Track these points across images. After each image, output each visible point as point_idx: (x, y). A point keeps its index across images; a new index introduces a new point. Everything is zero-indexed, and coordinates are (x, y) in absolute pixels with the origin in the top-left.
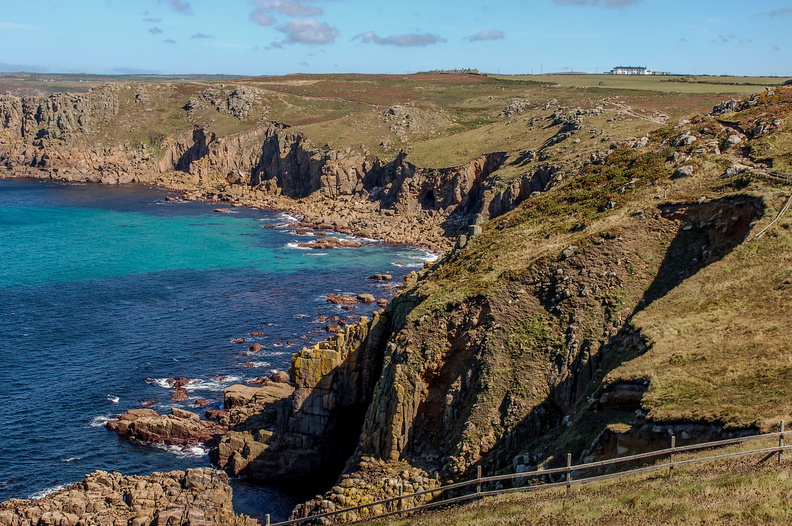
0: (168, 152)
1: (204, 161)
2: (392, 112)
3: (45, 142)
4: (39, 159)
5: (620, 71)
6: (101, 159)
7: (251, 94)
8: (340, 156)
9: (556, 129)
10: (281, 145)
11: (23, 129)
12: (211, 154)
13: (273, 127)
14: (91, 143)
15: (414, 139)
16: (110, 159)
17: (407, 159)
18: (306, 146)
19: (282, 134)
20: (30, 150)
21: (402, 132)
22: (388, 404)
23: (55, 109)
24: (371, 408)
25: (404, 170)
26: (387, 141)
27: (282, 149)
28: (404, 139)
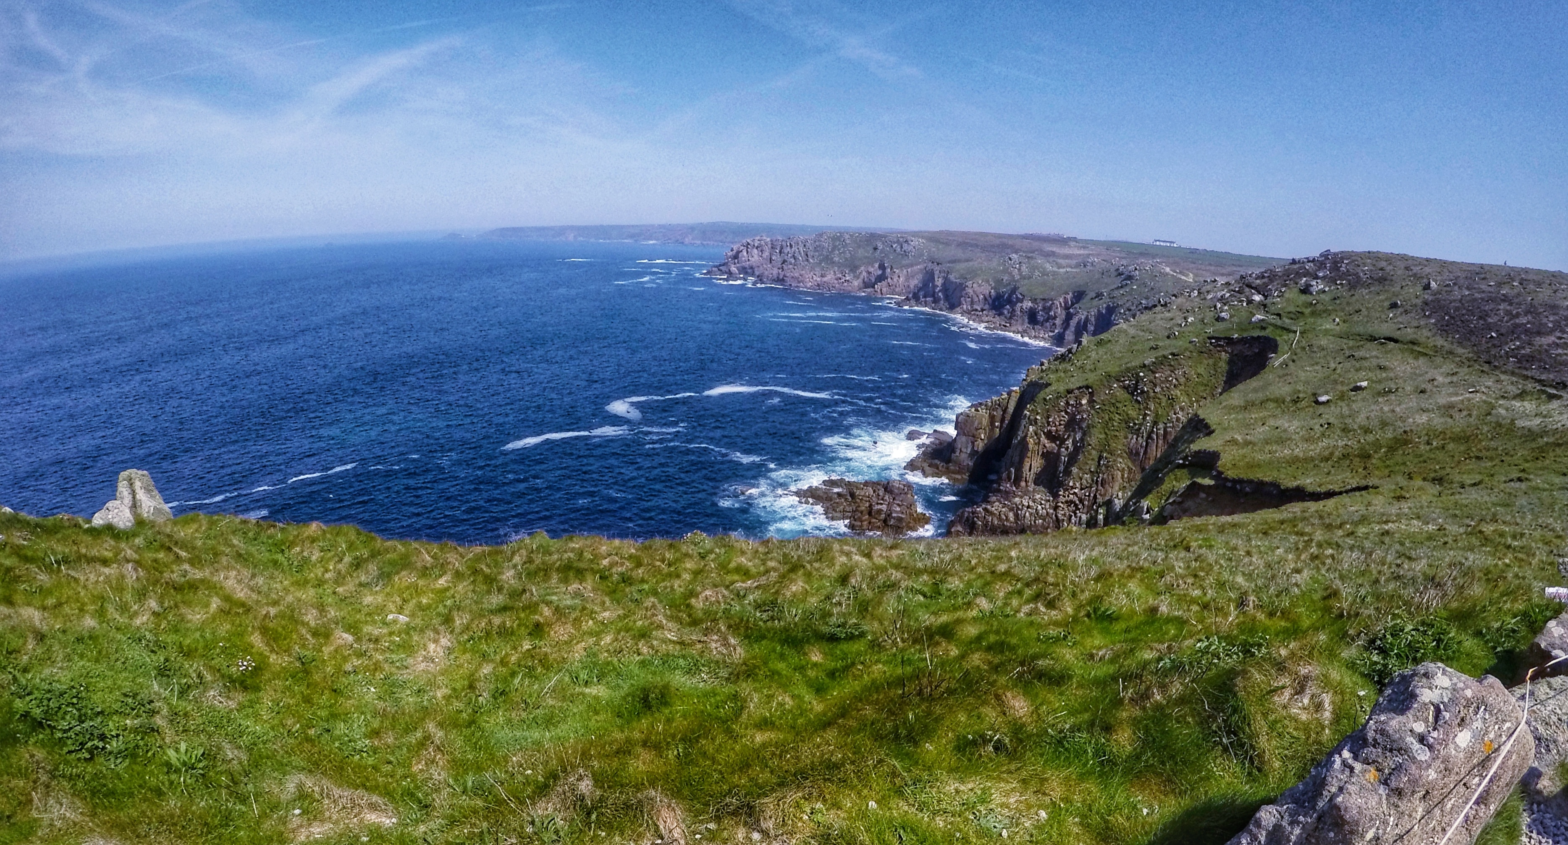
0: (862, 277)
1: (884, 283)
2: (1010, 259)
3: (785, 267)
4: (781, 277)
5: (1158, 243)
6: (819, 279)
7: (915, 242)
8: (974, 285)
9: (1120, 279)
10: (936, 277)
11: (771, 259)
12: (889, 279)
13: (930, 264)
14: (812, 269)
15: (1023, 278)
16: (825, 279)
17: (1020, 290)
18: (952, 277)
19: (937, 269)
20: (775, 271)
21: (1016, 273)
22: (1021, 451)
23: (791, 246)
24: (1010, 451)
25: (1017, 297)
26: (1006, 278)
27: (936, 279)
28: (1017, 277)
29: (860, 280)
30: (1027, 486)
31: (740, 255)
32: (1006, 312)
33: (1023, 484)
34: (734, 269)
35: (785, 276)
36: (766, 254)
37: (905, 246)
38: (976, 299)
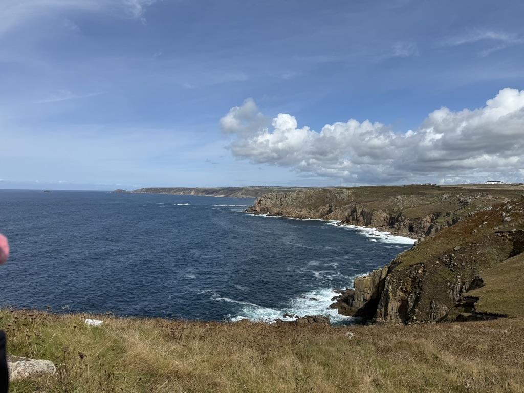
0: (320, 211)
2: (397, 198)
3: (282, 207)
4: (281, 212)
7: (347, 193)
8: (378, 213)
9: (460, 205)
10: (357, 209)
11: (276, 203)
14: (295, 208)
15: (405, 208)
16: (302, 213)
17: (403, 214)
18: (366, 209)
19: (358, 206)
20: (278, 210)
21: (401, 206)
22: (386, 299)
25: (401, 219)
26: (395, 209)
27: (357, 211)
28: (402, 208)
29: (320, 213)
30: (391, 319)
31: (261, 202)
32: (396, 226)
33: (389, 318)
34: (258, 209)
35: (282, 212)
36: (274, 201)
37: (342, 195)
38: (379, 220)
